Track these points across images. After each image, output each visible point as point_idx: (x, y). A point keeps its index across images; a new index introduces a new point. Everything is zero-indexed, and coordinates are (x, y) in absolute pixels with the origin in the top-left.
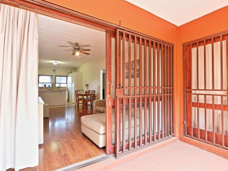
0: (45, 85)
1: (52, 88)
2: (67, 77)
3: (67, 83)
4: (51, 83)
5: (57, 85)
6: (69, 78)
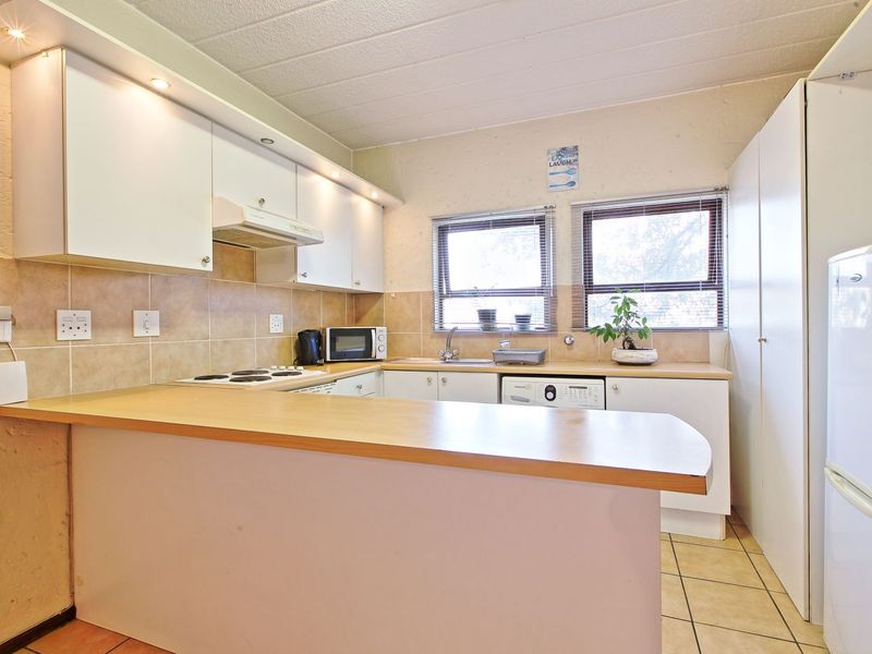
0: (487, 316)
1: (550, 344)
2: (715, 208)
3: (714, 281)
4: (539, 292)
5: (601, 311)
6: (739, 219)
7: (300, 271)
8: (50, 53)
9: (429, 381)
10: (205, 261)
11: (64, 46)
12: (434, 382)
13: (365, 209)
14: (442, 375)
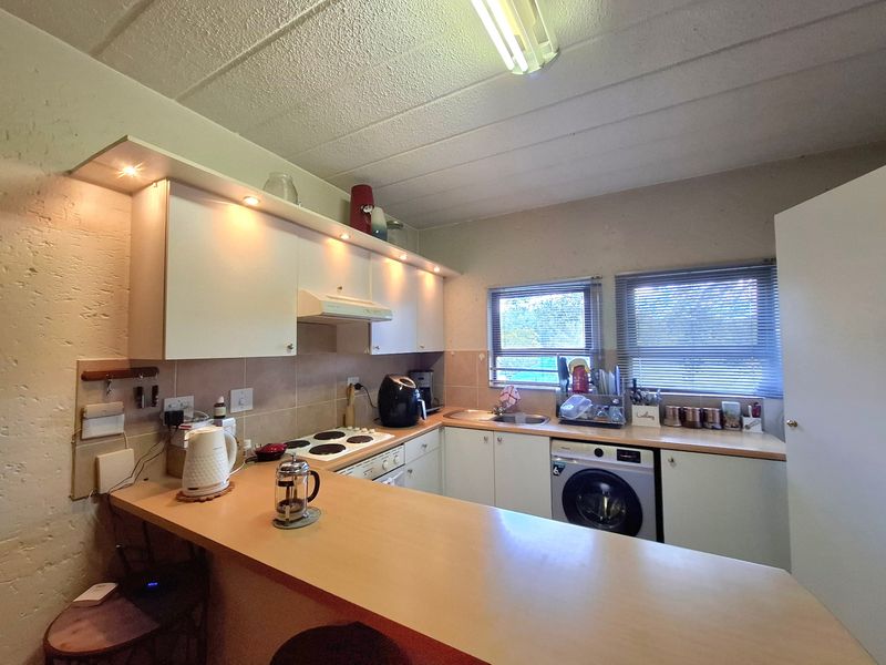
7: (373, 344)
8: (159, 183)
9: (486, 439)
10: (290, 347)
11: (168, 178)
12: (490, 440)
13: (429, 281)
14: (498, 435)
